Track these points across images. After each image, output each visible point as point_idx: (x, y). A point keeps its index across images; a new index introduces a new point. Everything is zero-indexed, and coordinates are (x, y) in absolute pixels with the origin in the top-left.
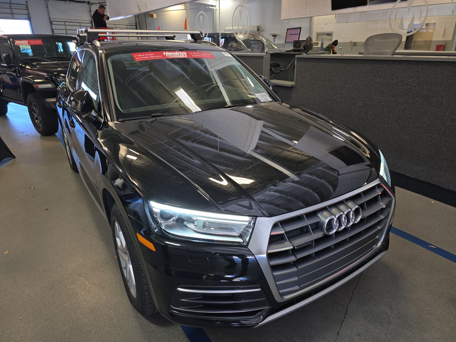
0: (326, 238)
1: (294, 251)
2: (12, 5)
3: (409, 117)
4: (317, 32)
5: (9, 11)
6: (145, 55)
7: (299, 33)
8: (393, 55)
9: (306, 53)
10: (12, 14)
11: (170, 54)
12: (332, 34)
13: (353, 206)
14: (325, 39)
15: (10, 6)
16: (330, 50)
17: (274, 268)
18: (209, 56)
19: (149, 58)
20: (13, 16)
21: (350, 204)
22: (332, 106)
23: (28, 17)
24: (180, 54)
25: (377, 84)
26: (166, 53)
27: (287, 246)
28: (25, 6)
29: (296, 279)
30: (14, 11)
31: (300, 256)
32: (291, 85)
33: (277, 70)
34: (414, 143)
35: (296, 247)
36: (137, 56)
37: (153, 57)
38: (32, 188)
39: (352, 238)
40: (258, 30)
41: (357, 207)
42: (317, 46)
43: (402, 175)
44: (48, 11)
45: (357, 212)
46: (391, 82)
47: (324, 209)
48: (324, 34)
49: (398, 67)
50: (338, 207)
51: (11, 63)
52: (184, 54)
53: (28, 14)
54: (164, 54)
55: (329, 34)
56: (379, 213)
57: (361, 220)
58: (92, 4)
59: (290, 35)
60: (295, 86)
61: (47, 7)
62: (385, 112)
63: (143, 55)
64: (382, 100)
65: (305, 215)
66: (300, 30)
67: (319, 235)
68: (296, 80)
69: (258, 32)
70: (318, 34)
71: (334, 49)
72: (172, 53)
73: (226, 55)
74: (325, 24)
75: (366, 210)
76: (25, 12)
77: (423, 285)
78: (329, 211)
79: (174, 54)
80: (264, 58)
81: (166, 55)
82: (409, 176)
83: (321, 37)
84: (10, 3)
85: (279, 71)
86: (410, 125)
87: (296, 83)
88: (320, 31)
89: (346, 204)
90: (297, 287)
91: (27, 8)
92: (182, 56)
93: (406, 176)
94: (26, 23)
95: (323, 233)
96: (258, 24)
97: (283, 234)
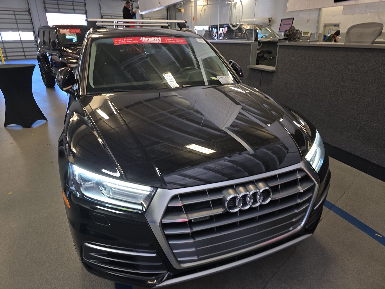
0: (226, 215)
1: (191, 224)
2: (74, 3)
3: (377, 105)
4: (324, 24)
5: (72, 7)
6: (124, 40)
7: (291, 23)
8: (372, 43)
9: (289, 41)
10: (74, 10)
11: (146, 40)
12: (339, 25)
13: (262, 187)
14: (332, 30)
15: (73, 4)
16: (332, 39)
17: (169, 237)
18: (182, 42)
19: (127, 42)
20: (74, 12)
21: (261, 184)
22: (307, 91)
23: (85, 13)
24: (156, 40)
25: (349, 71)
26: (143, 38)
27: (183, 218)
28: (83, 4)
29: (193, 250)
30: (75, 7)
31: (197, 229)
32: (272, 70)
33: (270, 57)
34: (381, 131)
35: (192, 220)
36: (117, 41)
37: (131, 42)
38: (49, 144)
39: (261, 218)
40: (270, 21)
41: (267, 188)
42: (307, 35)
43: (368, 161)
44: (100, 7)
45: (266, 194)
46: (362, 70)
47: (231, 187)
48: (331, 25)
49: (370, 55)
50: (246, 187)
51: (56, 47)
52: (159, 39)
53: (86, 10)
54: (141, 40)
55: (337, 25)
56: (297, 197)
57: (271, 201)
58: (133, 2)
59: (283, 25)
60: (276, 71)
61: (100, 4)
62: (355, 99)
63: (123, 40)
64: (353, 86)
65: (207, 190)
66: (292, 20)
67: (219, 211)
68: (277, 65)
69: (269, 23)
70: (326, 26)
71: (336, 39)
72: (148, 39)
73: (199, 41)
74: (333, 16)
75: (280, 193)
76: (84, 8)
77: (354, 273)
78: (235, 190)
79: (149, 40)
80: (252, 45)
81: (142, 40)
82: (374, 163)
83: (327, 28)
84: (73, 2)
85: (272, 58)
86: (378, 112)
87: (277, 68)
88: (328, 22)
89: (256, 185)
90: (196, 258)
91: (85, 6)
92: (157, 42)
93: (371, 163)
94: (84, 17)
95: (224, 209)
96: (270, 17)
97: (181, 207)
